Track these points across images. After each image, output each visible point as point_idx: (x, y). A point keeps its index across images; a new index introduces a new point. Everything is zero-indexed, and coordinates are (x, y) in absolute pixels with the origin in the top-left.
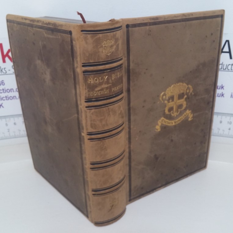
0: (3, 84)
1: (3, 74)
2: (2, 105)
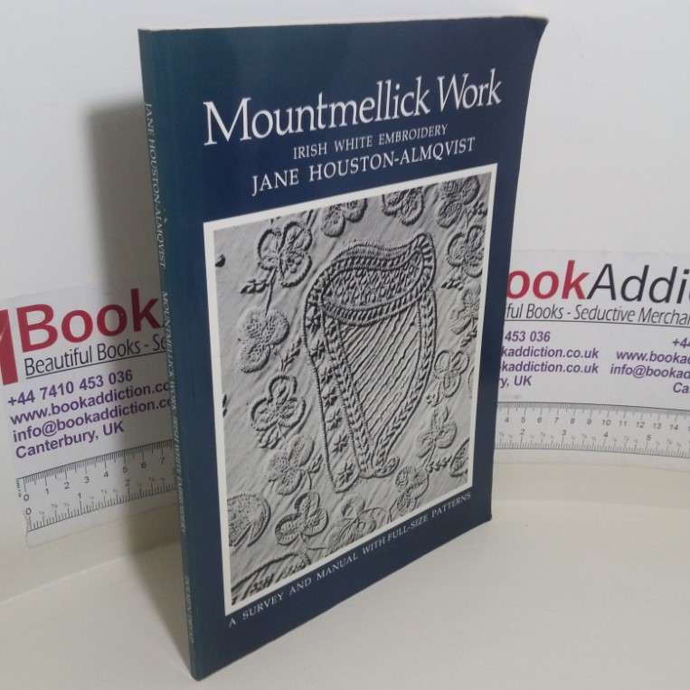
0: (129, 377)
1: (131, 354)
2: (119, 426)
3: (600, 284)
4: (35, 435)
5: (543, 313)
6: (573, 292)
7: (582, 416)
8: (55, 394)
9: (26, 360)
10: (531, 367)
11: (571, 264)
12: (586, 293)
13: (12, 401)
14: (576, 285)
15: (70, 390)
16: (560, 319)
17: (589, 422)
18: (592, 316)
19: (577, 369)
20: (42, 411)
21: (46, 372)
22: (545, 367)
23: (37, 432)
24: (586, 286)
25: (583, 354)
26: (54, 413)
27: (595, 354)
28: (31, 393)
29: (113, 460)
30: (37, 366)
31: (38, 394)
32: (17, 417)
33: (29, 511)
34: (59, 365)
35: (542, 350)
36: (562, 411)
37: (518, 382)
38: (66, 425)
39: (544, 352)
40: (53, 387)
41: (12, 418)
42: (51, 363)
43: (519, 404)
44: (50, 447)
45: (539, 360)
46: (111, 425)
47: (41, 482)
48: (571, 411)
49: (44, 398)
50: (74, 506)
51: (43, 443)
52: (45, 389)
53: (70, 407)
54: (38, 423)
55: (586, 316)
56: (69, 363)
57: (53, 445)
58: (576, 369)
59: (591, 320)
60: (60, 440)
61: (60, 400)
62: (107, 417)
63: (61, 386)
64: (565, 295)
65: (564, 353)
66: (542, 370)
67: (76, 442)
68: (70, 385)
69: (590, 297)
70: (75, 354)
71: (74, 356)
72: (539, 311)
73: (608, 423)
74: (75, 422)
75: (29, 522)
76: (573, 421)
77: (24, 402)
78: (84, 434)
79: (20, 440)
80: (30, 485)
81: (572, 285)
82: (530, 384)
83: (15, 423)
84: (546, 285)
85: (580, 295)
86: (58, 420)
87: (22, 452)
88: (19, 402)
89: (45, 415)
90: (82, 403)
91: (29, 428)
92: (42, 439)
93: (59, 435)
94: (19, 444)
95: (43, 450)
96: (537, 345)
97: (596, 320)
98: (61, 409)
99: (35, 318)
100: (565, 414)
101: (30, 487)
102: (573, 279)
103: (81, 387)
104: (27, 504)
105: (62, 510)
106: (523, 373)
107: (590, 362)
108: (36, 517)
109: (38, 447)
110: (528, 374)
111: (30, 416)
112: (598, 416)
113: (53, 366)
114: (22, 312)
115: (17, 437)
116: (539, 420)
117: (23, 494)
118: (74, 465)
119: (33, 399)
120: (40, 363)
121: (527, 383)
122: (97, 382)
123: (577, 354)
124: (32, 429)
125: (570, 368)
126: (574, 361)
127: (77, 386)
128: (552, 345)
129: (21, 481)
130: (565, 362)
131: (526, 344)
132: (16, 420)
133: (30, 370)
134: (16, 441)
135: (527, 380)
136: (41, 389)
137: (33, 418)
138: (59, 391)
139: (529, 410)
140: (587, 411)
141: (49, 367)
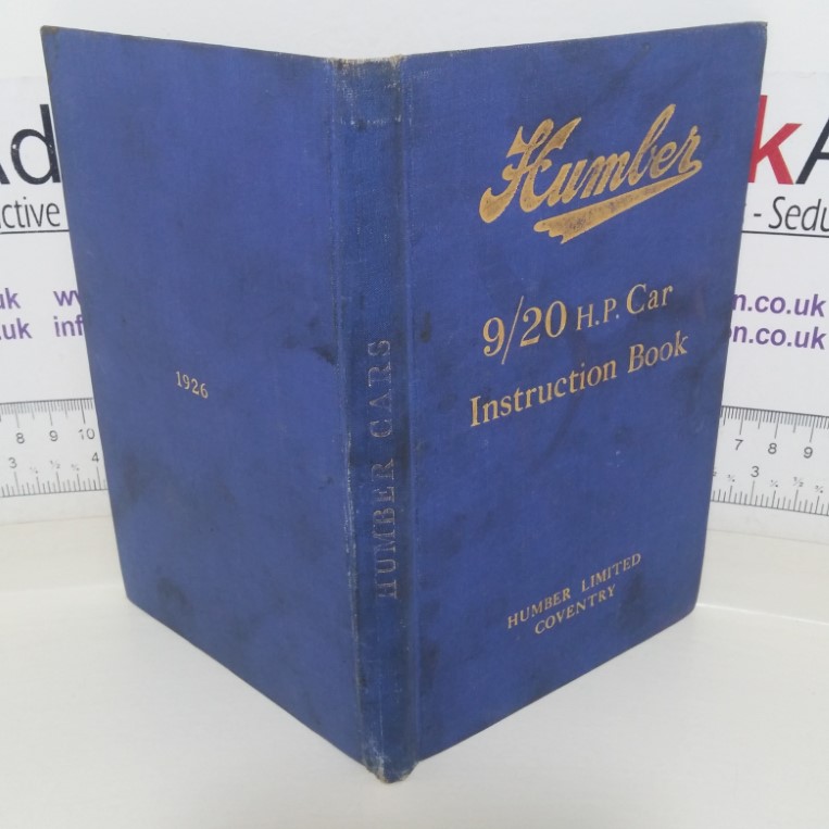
12: (795, 172)
14: (772, 150)
18: (808, 224)
25: (790, 305)
27: (817, 307)
36: (750, 425)
55: (794, 222)
58: (777, 338)
76: (773, 448)
85: (782, 176)
97: (818, 231)
107: (807, 324)
126: (771, 321)
140: (803, 430)
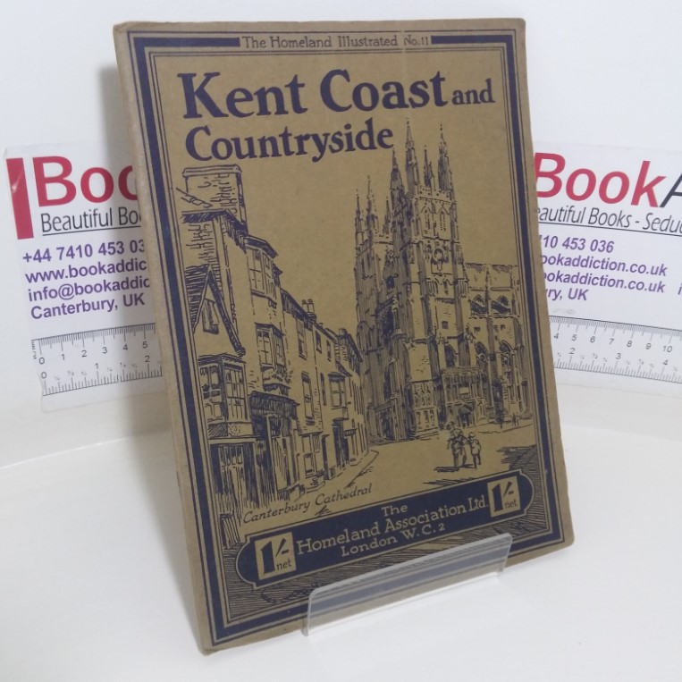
2: (139, 298)
3: (677, 190)
4: (51, 297)
5: (607, 219)
6: (644, 198)
7: (640, 339)
8: (72, 255)
9: (42, 215)
10: (588, 280)
11: (646, 165)
13: (27, 258)
15: (89, 253)
16: (626, 228)
17: (648, 347)
19: (640, 286)
20: (58, 272)
21: (63, 231)
22: (604, 281)
23: (53, 294)
24: (661, 192)
26: (71, 276)
28: (47, 251)
29: (132, 334)
30: (54, 223)
31: (54, 254)
32: (32, 275)
33: (44, 375)
34: (78, 225)
35: (604, 261)
37: (572, 295)
38: (84, 290)
39: (605, 264)
40: (71, 248)
41: (26, 275)
42: (69, 221)
43: (571, 320)
44: (66, 311)
45: (598, 273)
46: (131, 296)
47: (57, 346)
48: (628, 333)
49: (61, 258)
50: (91, 376)
51: (60, 306)
52: (63, 249)
53: (88, 271)
54: (54, 284)
56: (88, 224)
57: (70, 310)
59: (662, 232)
60: (78, 306)
61: (78, 262)
62: (128, 287)
63: (79, 248)
64: (635, 201)
65: (628, 267)
66: (601, 285)
67: (94, 309)
68: (88, 248)
69: (663, 205)
70: (95, 215)
71: (93, 217)
72: (603, 217)
73: (669, 349)
74: (93, 289)
75: (44, 386)
77: (40, 259)
78: (103, 302)
79: (35, 299)
80: (46, 348)
81: (644, 189)
82: (585, 299)
83: (30, 281)
84: (614, 188)
86: (76, 284)
87: (37, 313)
88: (35, 259)
89: (61, 277)
90: (101, 269)
91: (45, 288)
92: (58, 302)
93: (77, 300)
94: (34, 303)
95: (60, 314)
96: (598, 256)
98: (78, 272)
99: (52, 170)
100: (623, 336)
101: (46, 350)
102: (647, 182)
103: (100, 252)
104: (42, 368)
105: (78, 379)
106: (579, 286)
108: (51, 382)
109: (54, 309)
110: (584, 287)
111: (46, 276)
112: (659, 341)
113: (71, 225)
114: (39, 163)
115: (33, 296)
116: (592, 340)
117: (38, 356)
118: (91, 333)
119: (49, 258)
120: (57, 220)
121: (582, 297)
122: (117, 247)
123: (641, 269)
124: (48, 289)
125: (632, 285)
127: (95, 250)
128: (614, 257)
129: (36, 343)
130: (627, 277)
131: (586, 253)
132: (32, 278)
133: (47, 227)
134: (31, 300)
135: (582, 294)
136: (58, 249)
137: (49, 279)
138: (77, 253)
139: (582, 327)
141: (67, 226)
